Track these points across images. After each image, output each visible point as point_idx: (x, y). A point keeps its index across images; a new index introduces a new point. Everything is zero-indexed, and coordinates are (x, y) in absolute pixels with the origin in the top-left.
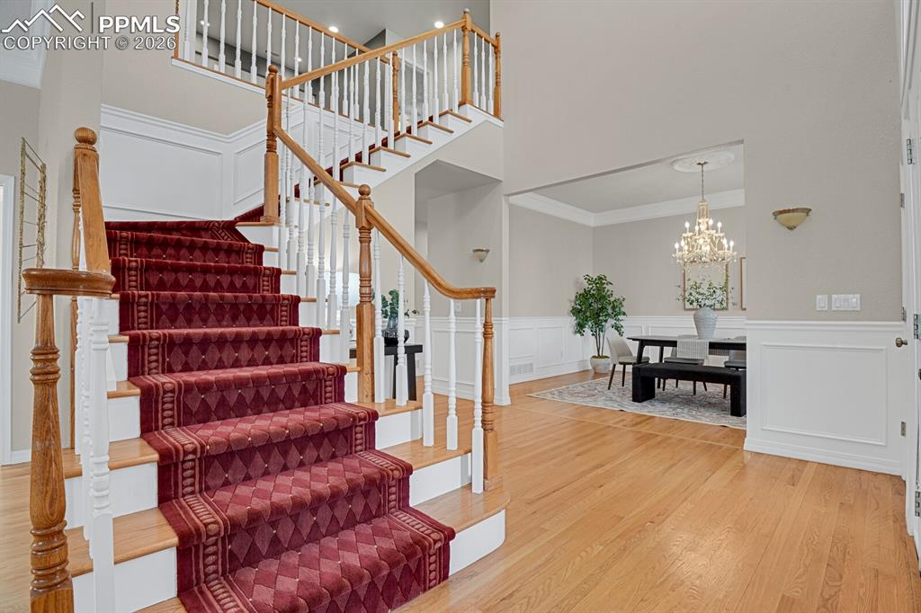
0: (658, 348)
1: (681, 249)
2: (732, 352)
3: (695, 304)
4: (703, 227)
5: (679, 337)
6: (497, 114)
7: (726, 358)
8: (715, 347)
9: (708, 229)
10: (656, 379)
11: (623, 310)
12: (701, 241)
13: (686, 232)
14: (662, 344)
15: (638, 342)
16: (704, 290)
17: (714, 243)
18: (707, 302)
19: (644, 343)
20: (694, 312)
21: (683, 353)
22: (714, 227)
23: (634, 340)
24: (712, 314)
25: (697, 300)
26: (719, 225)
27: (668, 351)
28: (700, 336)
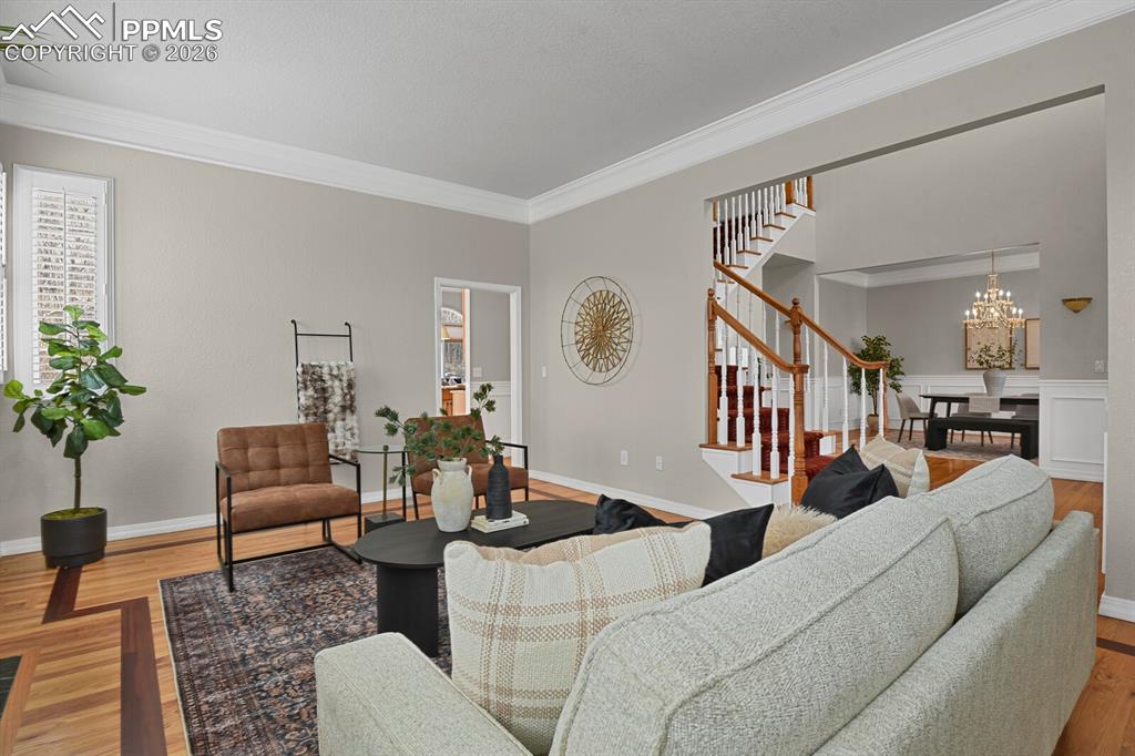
0: (946, 404)
1: (972, 317)
2: (1019, 406)
3: (985, 366)
4: (993, 297)
5: (971, 394)
6: (810, 207)
7: (1014, 413)
8: (1006, 403)
9: (997, 298)
10: (950, 431)
11: (901, 369)
12: (992, 310)
13: (976, 301)
14: (949, 400)
15: (930, 400)
16: (994, 351)
17: (1002, 310)
18: (997, 363)
19: (935, 400)
20: (983, 372)
21: (974, 408)
22: (1004, 298)
23: (925, 397)
24: (1002, 374)
25: (987, 361)
26: (1009, 294)
27: (955, 407)
28: (989, 393)
